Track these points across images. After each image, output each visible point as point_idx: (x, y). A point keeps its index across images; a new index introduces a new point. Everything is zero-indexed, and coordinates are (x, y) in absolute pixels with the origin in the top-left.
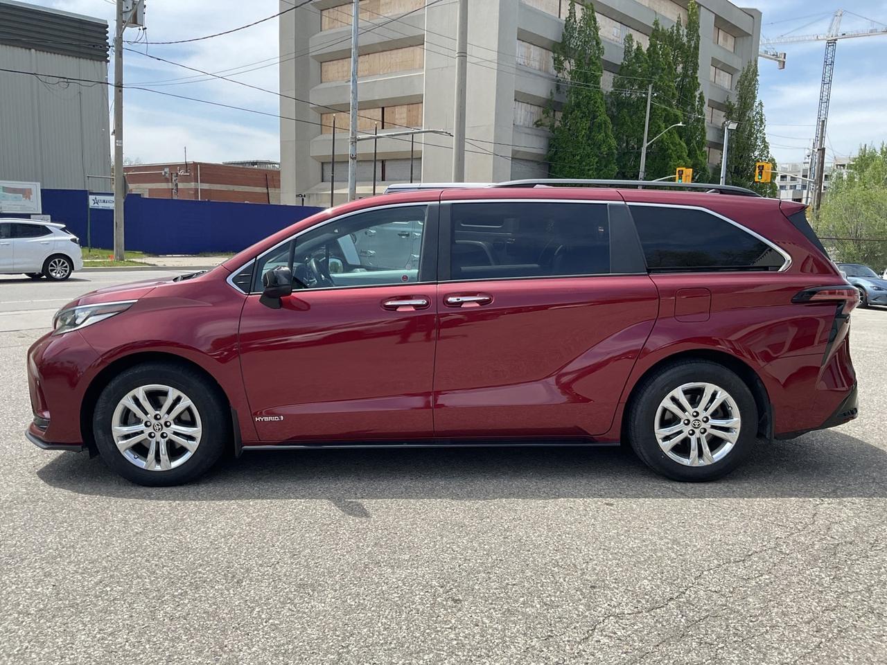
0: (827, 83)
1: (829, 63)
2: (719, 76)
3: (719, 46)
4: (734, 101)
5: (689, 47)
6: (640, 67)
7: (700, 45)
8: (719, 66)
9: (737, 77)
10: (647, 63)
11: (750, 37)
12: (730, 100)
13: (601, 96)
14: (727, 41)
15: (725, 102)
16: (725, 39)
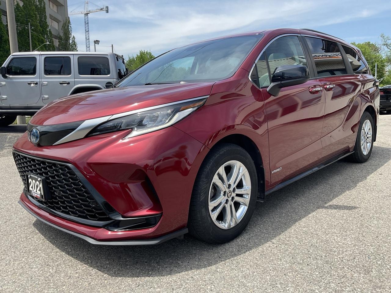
0: (87, 31)
1: (87, 23)
2: (53, 23)
3: (51, 9)
4: (62, 35)
5: (41, 7)
6: (20, 14)
7: (46, 6)
8: (52, 18)
9: (61, 24)
10: (23, 12)
11: (64, 7)
12: (60, 34)
13: (3, 26)
14: (53, 7)
15: (58, 35)
16: (53, 6)
